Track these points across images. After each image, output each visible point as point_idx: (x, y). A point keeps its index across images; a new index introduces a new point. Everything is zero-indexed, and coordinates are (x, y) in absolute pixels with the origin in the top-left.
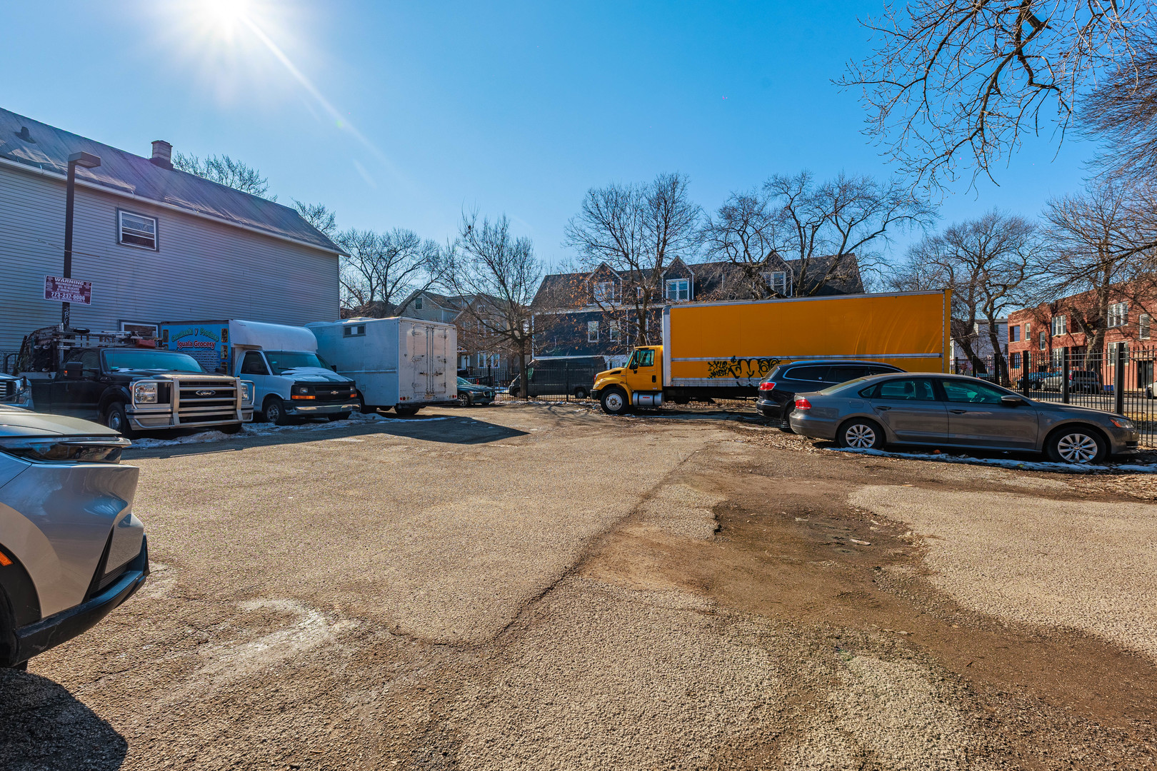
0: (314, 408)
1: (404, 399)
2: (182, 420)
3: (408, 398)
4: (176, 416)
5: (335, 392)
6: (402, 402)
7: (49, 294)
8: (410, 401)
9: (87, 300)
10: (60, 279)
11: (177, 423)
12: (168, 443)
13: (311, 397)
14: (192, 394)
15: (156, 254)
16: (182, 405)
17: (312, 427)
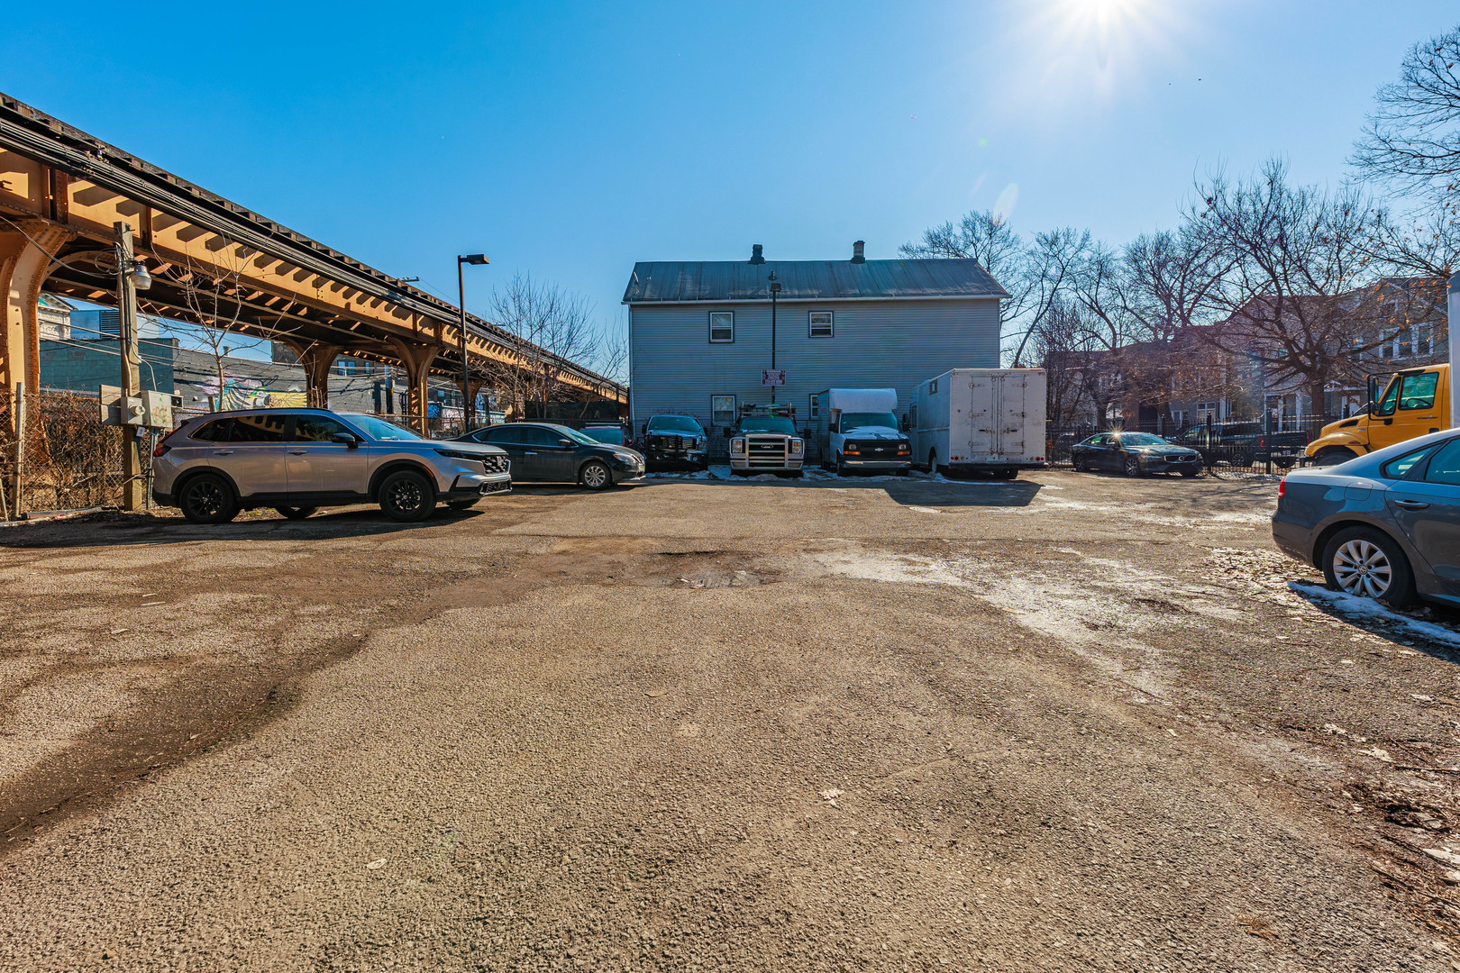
0: (862, 463)
1: (957, 458)
2: (751, 465)
3: (962, 458)
4: (747, 462)
5: (879, 450)
6: (954, 461)
7: (764, 382)
8: (965, 461)
9: (783, 383)
10: (770, 371)
11: (747, 467)
12: (741, 479)
13: (857, 453)
14: (759, 447)
15: (831, 340)
16: (750, 454)
17: (855, 479)
